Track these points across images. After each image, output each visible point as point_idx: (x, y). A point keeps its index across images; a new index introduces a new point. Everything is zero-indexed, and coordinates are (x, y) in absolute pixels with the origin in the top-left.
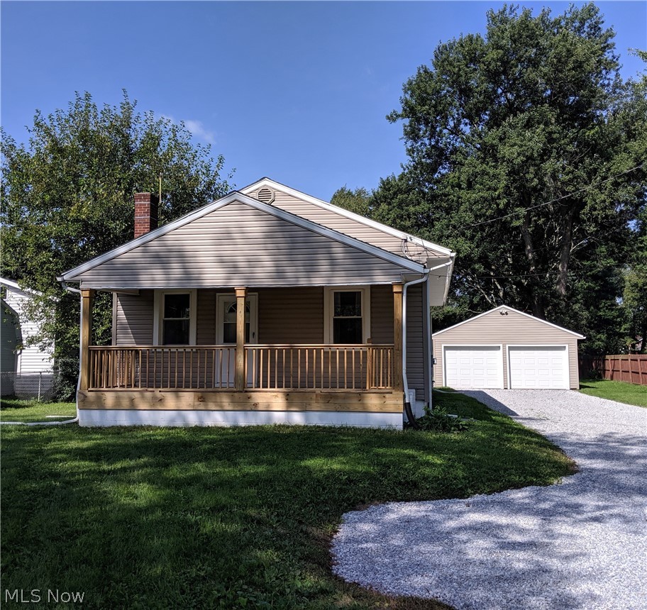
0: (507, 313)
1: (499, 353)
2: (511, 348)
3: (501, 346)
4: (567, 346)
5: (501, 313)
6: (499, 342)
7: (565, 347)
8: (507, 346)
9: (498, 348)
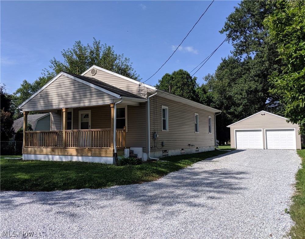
0: (264, 114)
1: (261, 133)
2: (267, 131)
3: (262, 129)
4: (295, 129)
5: (262, 114)
6: (261, 128)
7: (294, 129)
8: (265, 129)
9: (260, 130)
